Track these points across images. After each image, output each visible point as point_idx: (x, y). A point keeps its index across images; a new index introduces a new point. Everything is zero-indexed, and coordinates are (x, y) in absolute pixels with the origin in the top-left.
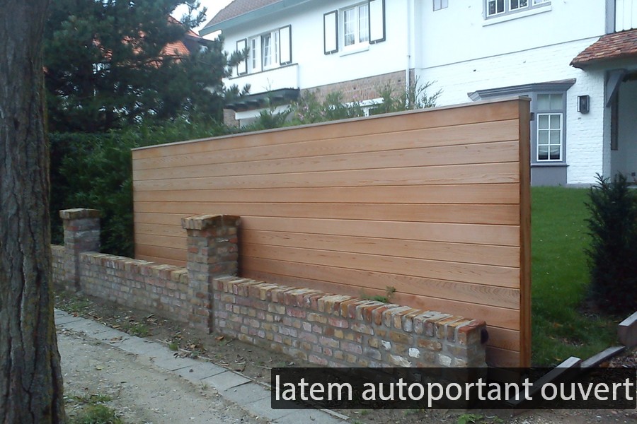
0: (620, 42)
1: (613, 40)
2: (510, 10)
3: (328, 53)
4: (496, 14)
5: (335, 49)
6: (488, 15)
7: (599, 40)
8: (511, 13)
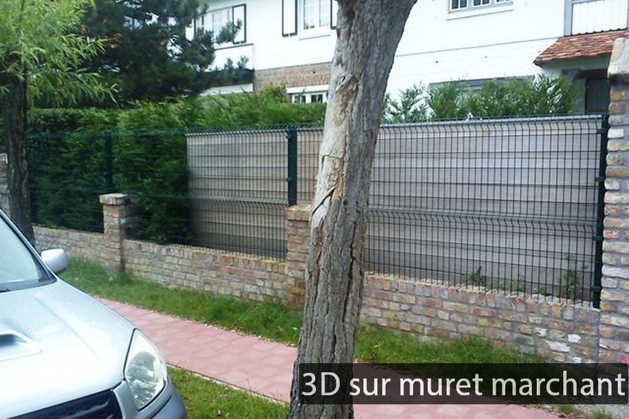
0: (579, 44)
1: (572, 42)
2: (473, 6)
3: (287, 35)
4: (459, 8)
5: (294, 31)
6: (451, 10)
7: (557, 41)
8: (475, 9)
